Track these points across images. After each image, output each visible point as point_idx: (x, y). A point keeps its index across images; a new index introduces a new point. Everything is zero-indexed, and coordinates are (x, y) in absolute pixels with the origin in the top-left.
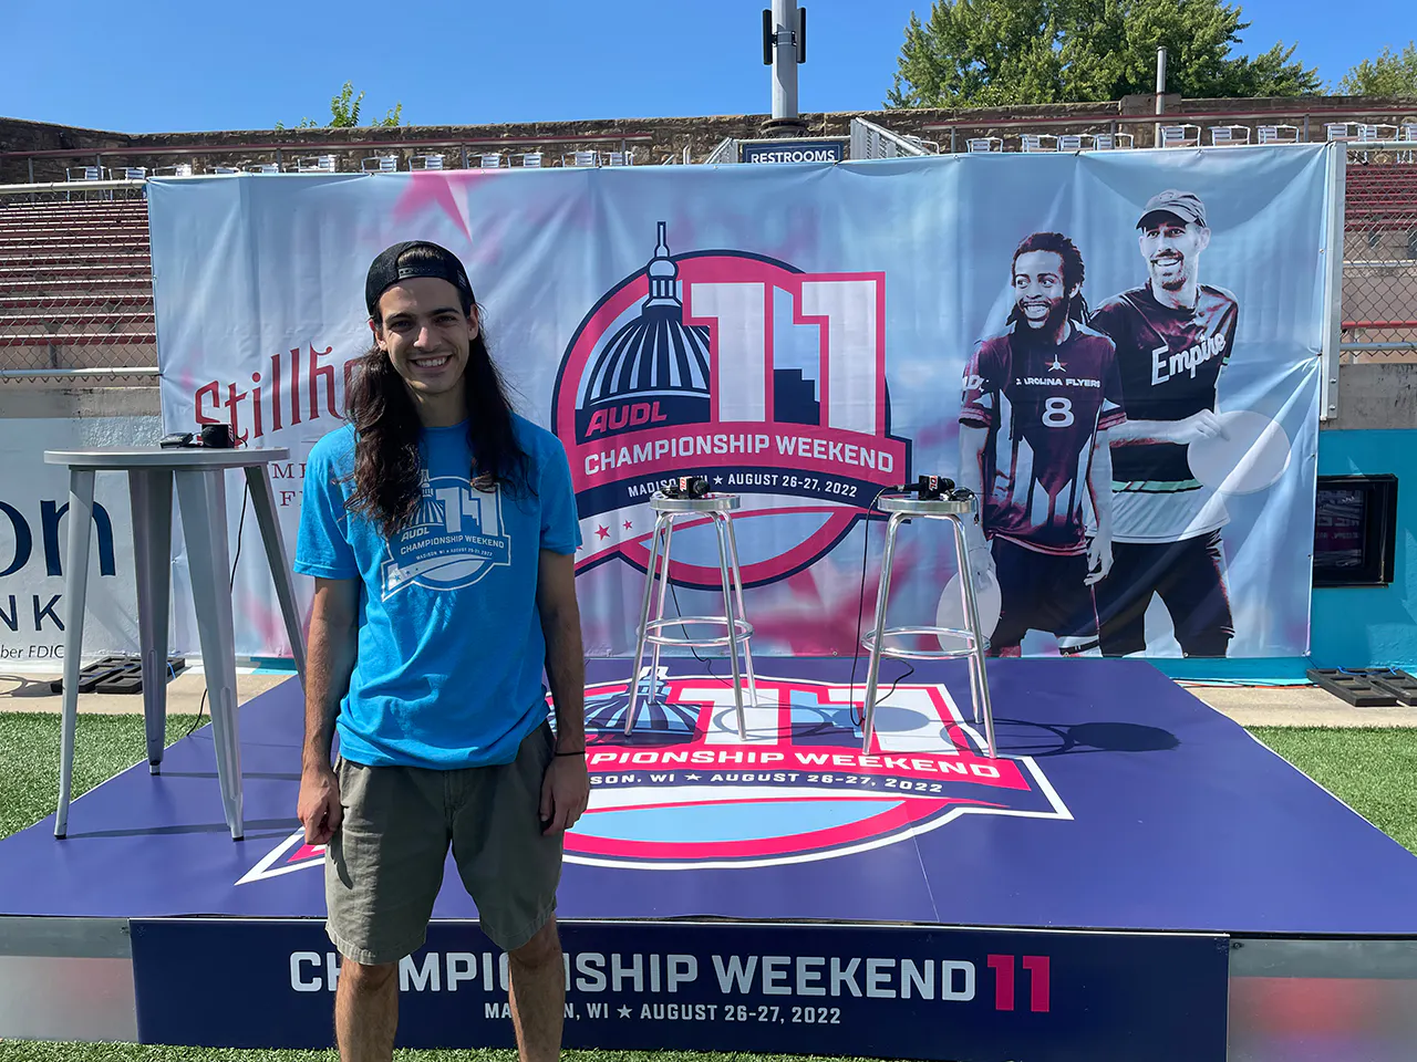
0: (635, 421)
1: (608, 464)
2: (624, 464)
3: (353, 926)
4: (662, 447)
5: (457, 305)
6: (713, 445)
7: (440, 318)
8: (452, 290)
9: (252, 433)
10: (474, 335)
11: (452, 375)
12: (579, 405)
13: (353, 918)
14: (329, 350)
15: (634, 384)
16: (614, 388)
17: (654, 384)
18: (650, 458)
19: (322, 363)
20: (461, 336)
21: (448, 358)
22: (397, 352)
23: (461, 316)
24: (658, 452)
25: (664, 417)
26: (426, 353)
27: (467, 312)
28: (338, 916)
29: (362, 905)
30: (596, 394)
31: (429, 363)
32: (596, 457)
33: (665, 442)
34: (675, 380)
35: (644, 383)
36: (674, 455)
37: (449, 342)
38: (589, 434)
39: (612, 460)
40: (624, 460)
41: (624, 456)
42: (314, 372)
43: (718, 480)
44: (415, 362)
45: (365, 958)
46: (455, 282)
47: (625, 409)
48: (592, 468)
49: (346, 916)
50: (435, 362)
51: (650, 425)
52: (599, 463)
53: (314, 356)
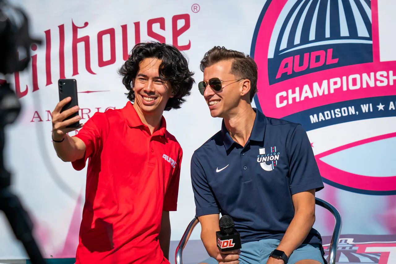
0: (313, 65)
1: (294, 99)
2: (307, 98)
4: (335, 83)
6: (376, 80)
9: (30, 89)
12: (271, 54)
14: (86, 24)
15: (312, 36)
16: (297, 40)
17: (328, 35)
18: (326, 93)
19: (81, 34)
24: (333, 88)
25: (336, 61)
30: (284, 45)
32: (284, 94)
33: (338, 80)
34: (344, 31)
35: (320, 36)
36: (345, 89)
38: (278, 76)
39: (297, 95)
40: (306, 95)
41: (307, 92)
42: (76, 41)
43: (381, 107)
47: (306, 56)
48: (281, 102)
51: (325, 67)
52: (287, 98)
53: (75, 29)
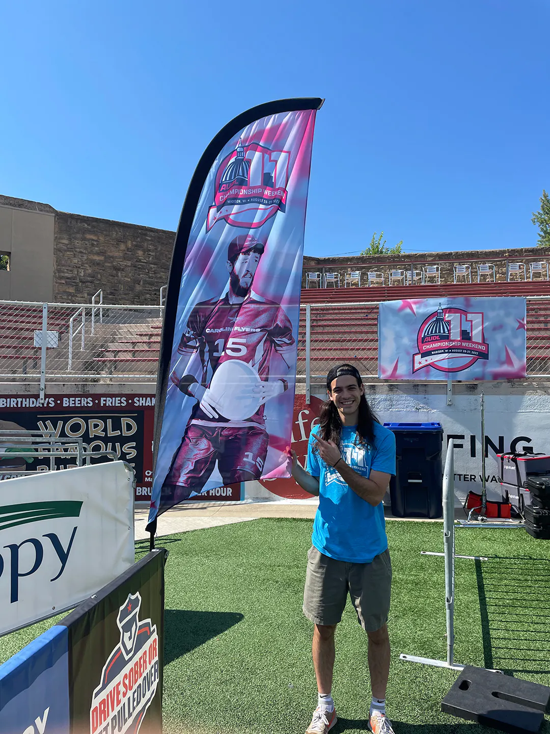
3: (312, 608)
5: (356, 383)
7: (350, 388)
8: (355, 379)
10: (362, 394)
11: (354, 407)
13: (312, 605)
20: (358, 394)
21: (353, 401)
22: (336, 401)
23: (357, 387)
26: (346, 400)
27: (359, 386)
28: (307, 603)
29: (316, 601)
31: (347, 403)
37: (354, 396)
44: (342, 403)
45: (316, 621)
46: (355, 376)
49: (310, 604)
50: (349, 403)
